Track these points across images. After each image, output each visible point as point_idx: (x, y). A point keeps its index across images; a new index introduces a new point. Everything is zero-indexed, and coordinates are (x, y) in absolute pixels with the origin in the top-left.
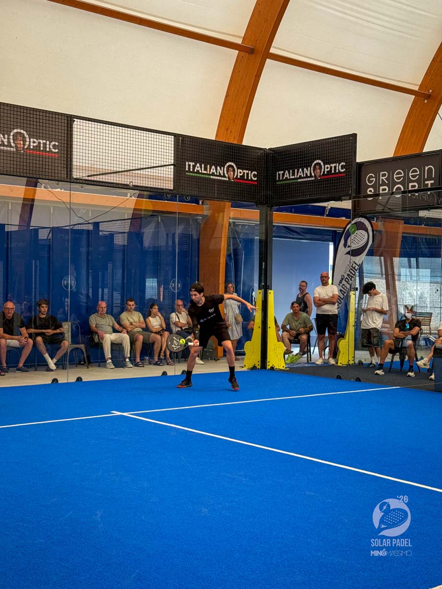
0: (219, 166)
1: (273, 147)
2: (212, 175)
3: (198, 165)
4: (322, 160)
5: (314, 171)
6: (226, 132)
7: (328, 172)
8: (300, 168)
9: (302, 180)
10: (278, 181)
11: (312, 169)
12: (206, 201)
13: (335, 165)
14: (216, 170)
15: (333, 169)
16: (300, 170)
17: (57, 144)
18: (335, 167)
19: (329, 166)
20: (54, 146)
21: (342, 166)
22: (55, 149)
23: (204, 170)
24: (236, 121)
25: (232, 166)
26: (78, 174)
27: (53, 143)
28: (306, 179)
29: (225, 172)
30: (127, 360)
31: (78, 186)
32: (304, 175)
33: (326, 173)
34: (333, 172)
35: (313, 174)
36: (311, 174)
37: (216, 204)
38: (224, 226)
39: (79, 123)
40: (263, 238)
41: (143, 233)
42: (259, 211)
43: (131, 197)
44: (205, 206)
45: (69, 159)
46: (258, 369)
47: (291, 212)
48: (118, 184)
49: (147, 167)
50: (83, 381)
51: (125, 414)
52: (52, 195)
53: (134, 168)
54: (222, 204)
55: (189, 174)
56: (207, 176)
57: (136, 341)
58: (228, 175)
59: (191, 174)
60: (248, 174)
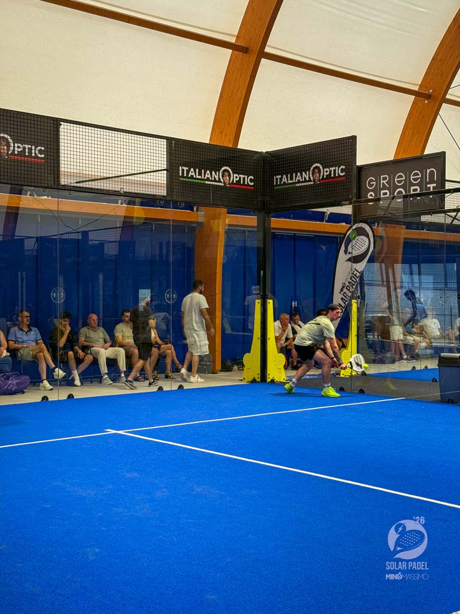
0: (214, 170)
1: (269, 150)
2: (207, 181)
3: (192, 170)
4: (320, 164)
5: (313, 175)
6: (220, 135)
7: (327, 175)
8: (299, 172)
9: (301, 184)
10: (275, 186)
11: (311, 172)
12: (201, 207)
13: (335, 168)
14: (211, 175)
15: (332, 172)
16: (299, 174)
17: (43, 149)
18: (335, 171)
19: (328, 170)
20: (40, 151)
21: (342, 169)
22: (41, 154)
23: (199, 175)
24: (231, 124)
25: (228, 171)
26: (66, 180)
27: (39, 148)
28: (305, 184)
29: (221, 177)
30: (123, 375)
31: (66, 193)
32: (302, 179)
33: (325, 177)
34: (332, 176)
35: (312, 178)
36: (309, 178)
37: (211, 210)
38: (220, 233)
39: (66, 127)
40: (261, 245)
41: (135, 242)
42: (256, 217)
43: (122, 204)
44: (199, 213)
45: (56, 165)
46: (258, 382)
47: (289, 218)
48: (109, 190)
49: (139, 172)
50: (75, 398)
51: (120, 432)
52: (39, 203)
53: (125, 174)
54: (218, 211)
55: (182, 179)
56: (202, 182)
57: (132, 356)
58: (224, 180)
59: (185, 179)
60: (244, 179)
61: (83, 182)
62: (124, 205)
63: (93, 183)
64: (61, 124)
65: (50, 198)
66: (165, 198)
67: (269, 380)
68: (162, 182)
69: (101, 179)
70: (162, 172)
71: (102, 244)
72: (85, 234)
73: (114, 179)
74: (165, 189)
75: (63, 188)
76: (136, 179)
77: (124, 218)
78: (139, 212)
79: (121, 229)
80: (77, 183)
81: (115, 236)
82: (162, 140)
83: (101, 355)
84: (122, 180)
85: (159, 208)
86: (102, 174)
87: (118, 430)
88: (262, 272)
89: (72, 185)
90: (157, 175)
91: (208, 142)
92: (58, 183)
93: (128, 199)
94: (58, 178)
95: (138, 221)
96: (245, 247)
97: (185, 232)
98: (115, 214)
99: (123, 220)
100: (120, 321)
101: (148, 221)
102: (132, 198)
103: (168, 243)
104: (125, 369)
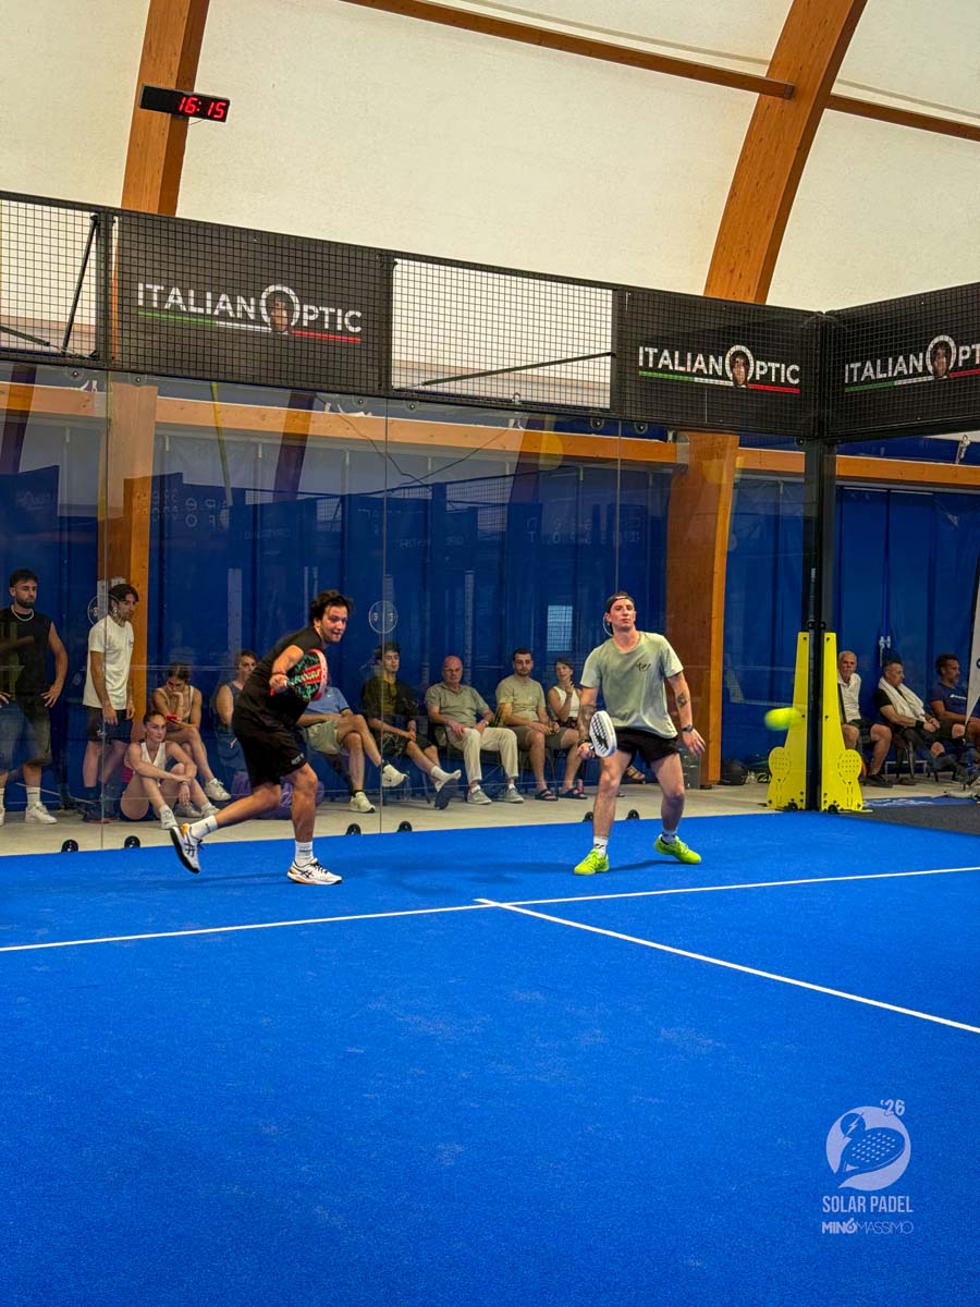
0: (713, 354)
1: (836, 309)
2: (698, 376)
3: (666, 353)
4: (951, 336)
5: (933, 360)
6: (728, 278)
7: (965, 361)
8: (901, 354)
9: (905, 382)
10: (847, 385)
11: (928, 355)
12: (685, 433)
14: (707, 364)
15: (978, 355)
16: (901, 359)
17: (359, 314)
19: (968, 348)
20: (354, 320)
22: (355, 326)
23: (680, 365)
24: (752, 250)
25: (743, 355)
26: (403, 379)
27: (351, 313)
28: (915, 380)
29: (728, 368)
30: (512, 786)
31: (404, 405)
32: (909, 370)
33: (960, 364)
34: (978, 362)
35: (931, 369)
36: (925, 367)
37: (707, 438)
38: (724, 488)
39: (405, 269)
40: (814, 513)
41: (541, 506)
42: (803, 453)
43: (515, 425)
44: (678, 444)
45: (385, 348)
46: (801, 809)
47: (878, 454)
48: (489, 399)
49: (553, 359)
50: (414, 830)
51: (506, 906)
52: (348, 426)
53: (524, 364)
54: (720, 440)
55: (645, 373)
56: (686, 378)
57: (530, 746)
58: (734, 375)
59: (650, 374)
60: (778, 371)
61: (437, 381)
62: (521, 429)
63: (458, 383)
64: (396, 263)
65: (369, 415)
66: (606, 415)
67: (824, 807)
68: (602, 380)
69: (473, 376)
70: (603, 359)
71: (472, 512)
72: (439, 489)
73: (500, 375)
74: (608, 394)
75: (397, 394)
76: (547, 374)
77: (520, 456)
78: (552, 444)
79: (512, 478)
80: (426, 384)
81: (500, 493)
82: (604, 291)
83: (472, 741)
84: (518, 377)
85: (593, 435)
86: (477, 366)
87: (501, 902)
88: (813, 570)
89: (416, 388)
90: (592, 364)
91: (700, 292)
92: (387, 385)
93: (527, 416)
94: (388, 374)
95: (549, 462)
96: (777, 518)
97: (647, 486)
98: (501, 448)
99: (516, 461)
100: (508, 671)
101: (569, 463)
102: (537, 414)
103: (611, 507)
104: (516, 774)
